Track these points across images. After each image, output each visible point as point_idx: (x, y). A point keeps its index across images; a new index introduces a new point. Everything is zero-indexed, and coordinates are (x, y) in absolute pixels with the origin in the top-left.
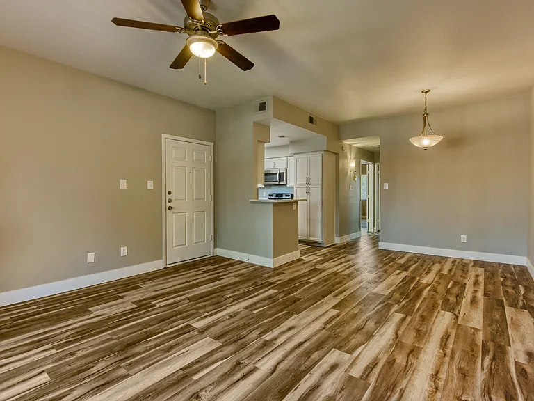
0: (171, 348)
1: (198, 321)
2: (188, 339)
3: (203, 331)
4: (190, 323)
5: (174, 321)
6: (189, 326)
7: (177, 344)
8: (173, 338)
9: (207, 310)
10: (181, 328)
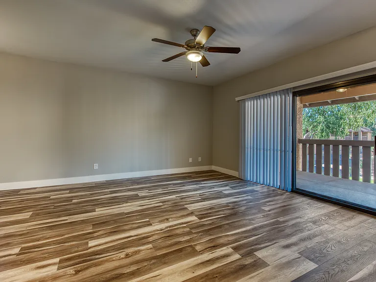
0: (210, 209)
1: (193, 221)
2: (201, 211)
3: (192, 214)
4: (199, 221)
5: (210, 224)
6: (200, 219)
7: (207, 210)
8: (210, 213)
9: (182, 230)
10: (205, 218)
